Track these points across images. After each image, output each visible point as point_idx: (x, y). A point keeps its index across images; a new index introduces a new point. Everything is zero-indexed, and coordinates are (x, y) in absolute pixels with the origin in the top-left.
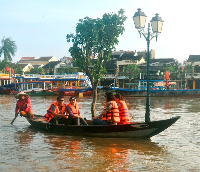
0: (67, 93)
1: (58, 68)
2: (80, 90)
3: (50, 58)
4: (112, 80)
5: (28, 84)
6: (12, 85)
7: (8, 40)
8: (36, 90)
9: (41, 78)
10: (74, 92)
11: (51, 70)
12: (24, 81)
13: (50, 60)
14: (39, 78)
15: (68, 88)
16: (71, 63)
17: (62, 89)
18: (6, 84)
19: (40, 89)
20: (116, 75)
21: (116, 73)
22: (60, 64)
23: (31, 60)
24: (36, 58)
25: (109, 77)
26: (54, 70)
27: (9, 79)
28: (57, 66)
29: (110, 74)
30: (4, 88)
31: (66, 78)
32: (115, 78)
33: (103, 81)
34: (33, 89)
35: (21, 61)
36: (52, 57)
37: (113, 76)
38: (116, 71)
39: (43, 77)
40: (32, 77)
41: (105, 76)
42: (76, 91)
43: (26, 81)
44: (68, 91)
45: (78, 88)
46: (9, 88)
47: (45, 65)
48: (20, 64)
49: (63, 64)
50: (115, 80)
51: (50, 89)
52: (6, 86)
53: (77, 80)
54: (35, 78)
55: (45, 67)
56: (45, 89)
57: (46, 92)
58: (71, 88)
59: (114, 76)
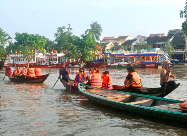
0: (148, 66)
1: (134, 46)
2: (159, 63)
3: (127, 37)
4: (181, 54)
5: (115, 59)
6: (101, 60)
7: (95, 23)
8: (122, 63)
9: (126, 54)
10: (154, 65)
11: (129, 47)
12: (111, 57)
13: (127, 39)
14: (124, 54)
15: (148, 61)
16: (145, 40)
17: (143, 63)
18: (95, 59)
19: (126, 63)
20: (185, 50)
21: (185, 48)
22: (136, 42)
23: (111, 39)
24: (115, 38)
25: (179, 52)
26: (131, 47)
27: (98, 55)
28: (134, 44)
29: (180, 49)
30: (94, 62)
31: (147, 53)
32: (184, 53)
33: (174, 55)
34: (119, 63)
35: (103, 40)
36: (128, 36)
37: (182, 51)
38: (185, 47)
39: (127, 53)
40: (117, 53)
41: (176, 51)
42: (155, 64)
43: (113, 56)
44: (149, 65)
45: (157, 61)
46: (98, 63)
47: (123, 43)
48: (103, 42)
49: (139, 42)
50: (185, 54)
51: (134, 63)
52: (96, 61)
53: (156, 55)
54: (120, 53)
55: (124, 44)
56: (129, 63)
57: (130, 65)
58: (151, 61)
59: (184, 50)
